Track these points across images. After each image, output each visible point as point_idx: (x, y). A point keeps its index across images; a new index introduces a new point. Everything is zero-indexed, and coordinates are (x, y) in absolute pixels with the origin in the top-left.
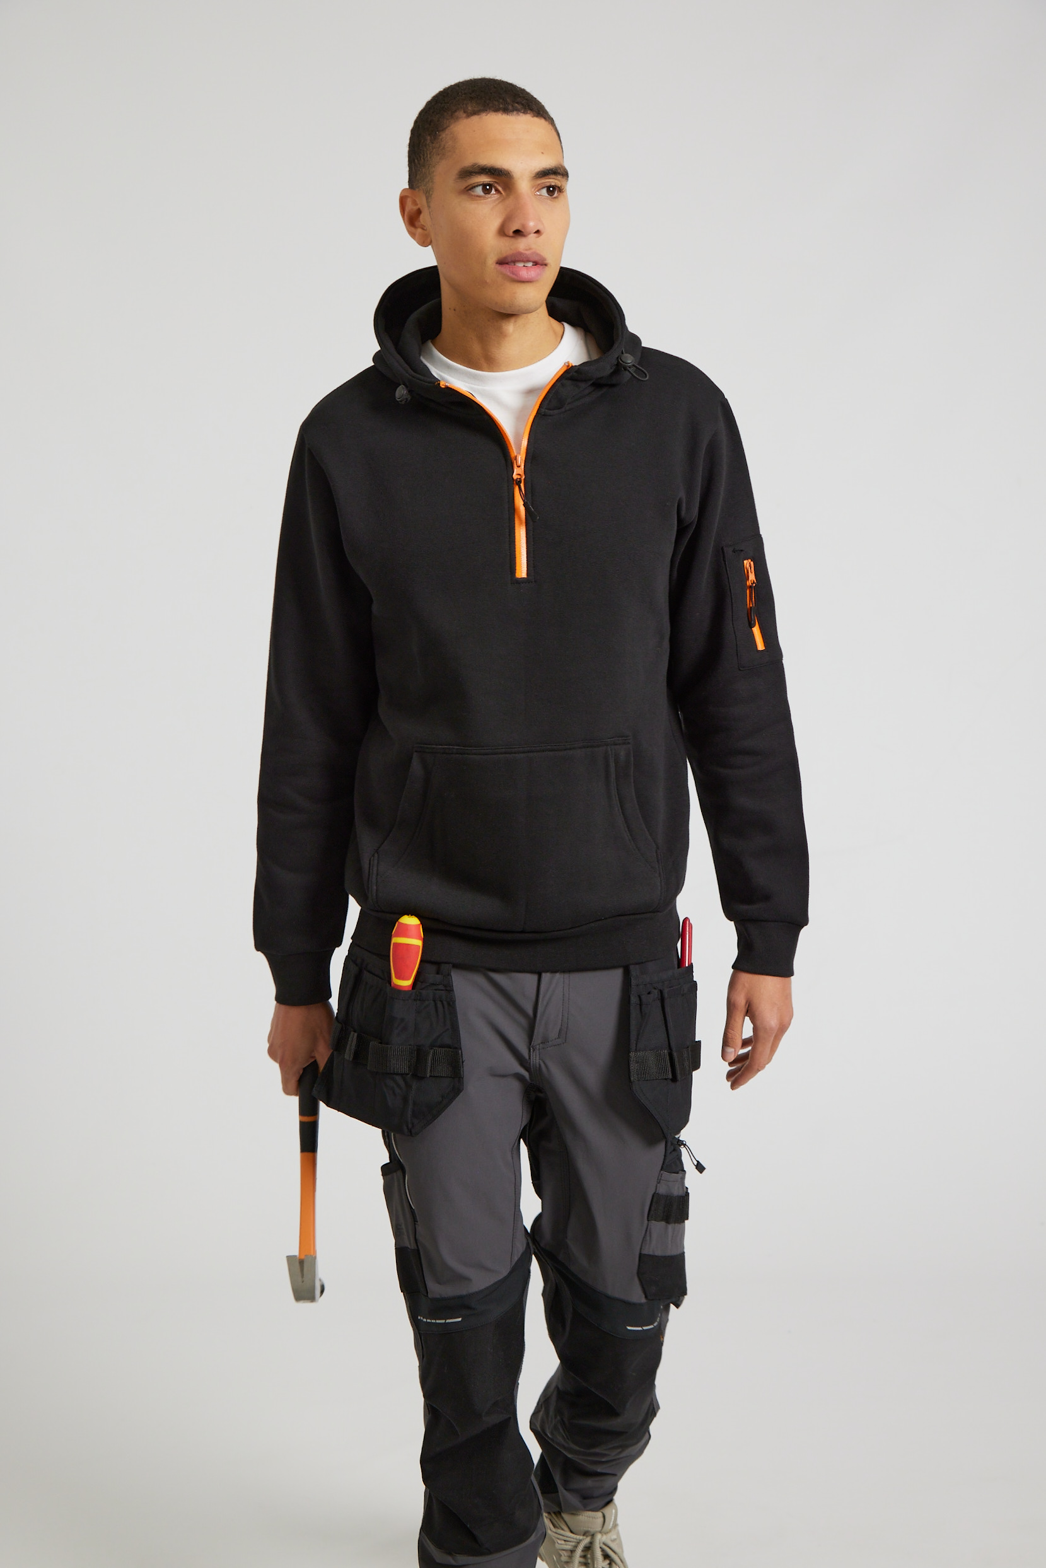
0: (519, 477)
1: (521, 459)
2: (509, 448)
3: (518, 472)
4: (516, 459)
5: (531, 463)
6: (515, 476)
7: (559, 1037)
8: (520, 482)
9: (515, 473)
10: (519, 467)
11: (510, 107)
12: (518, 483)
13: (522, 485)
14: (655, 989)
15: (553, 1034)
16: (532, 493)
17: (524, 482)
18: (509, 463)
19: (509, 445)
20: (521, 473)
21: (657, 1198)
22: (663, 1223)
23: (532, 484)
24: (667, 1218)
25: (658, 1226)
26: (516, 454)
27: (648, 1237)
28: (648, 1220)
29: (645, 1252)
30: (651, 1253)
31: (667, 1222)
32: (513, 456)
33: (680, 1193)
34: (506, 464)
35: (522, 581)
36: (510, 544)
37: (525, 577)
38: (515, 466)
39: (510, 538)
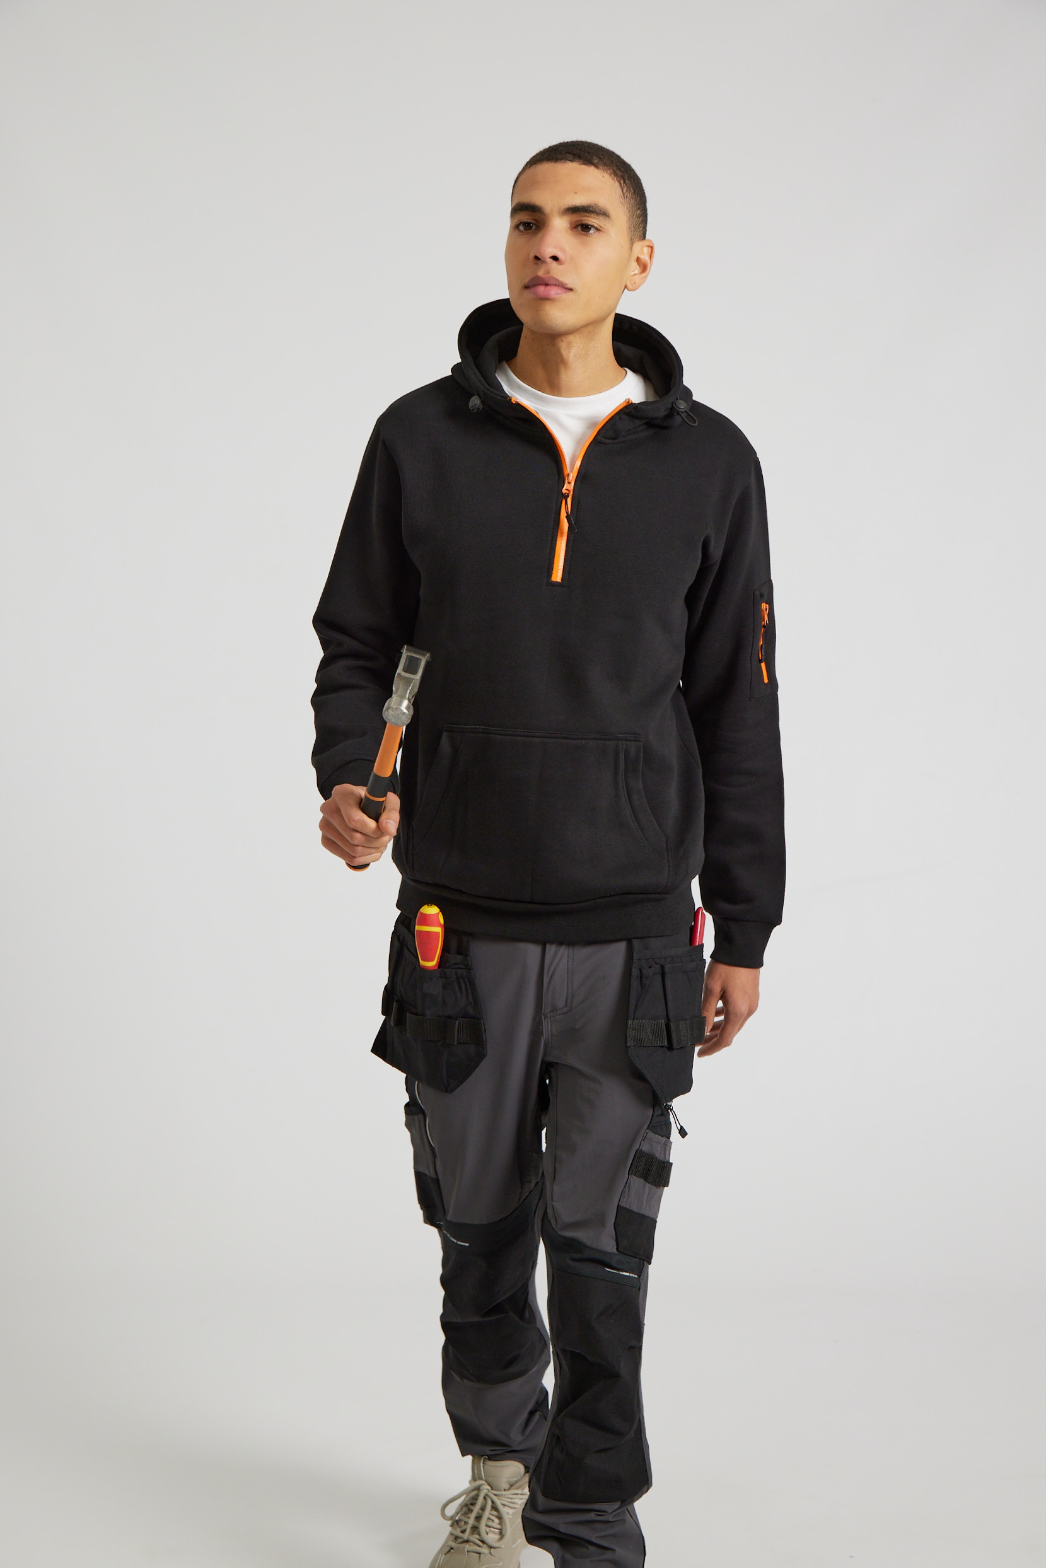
0: (568, 492)
1: (572, 476)
2: (564, 465)
3: (568, 487)
4: (568, 475)
5: (581, 482)
6: (564, 491)
7: (566, 1006)
8: (568, 496)
9: (565, 488)
10: (569, 483)
12: (566, 497)
13: (569, 500)
14: (656, 964)
15: (560, 1003)
16: (577, 509)
17: (572, 497)
18: (561, 478)
19: (564, 463)
20: (570, 489)
21: (639, 1154)
22: (642, 1180)
23: (578, 499)
24: (645, 1177)
25: (637, 1182)
26: (568, 471)
27: (627, 1190)
28: (629, 1174)
29: (622, 1204)
30: (628, 1207)
31: (646, 1180)
32: (566, 473)
33: (661, 1158)
34: (559, 479)
35: (556, 584)
36: (551, 550)
37: (560, 581)
38: (566, 481)
39: (551, 545)
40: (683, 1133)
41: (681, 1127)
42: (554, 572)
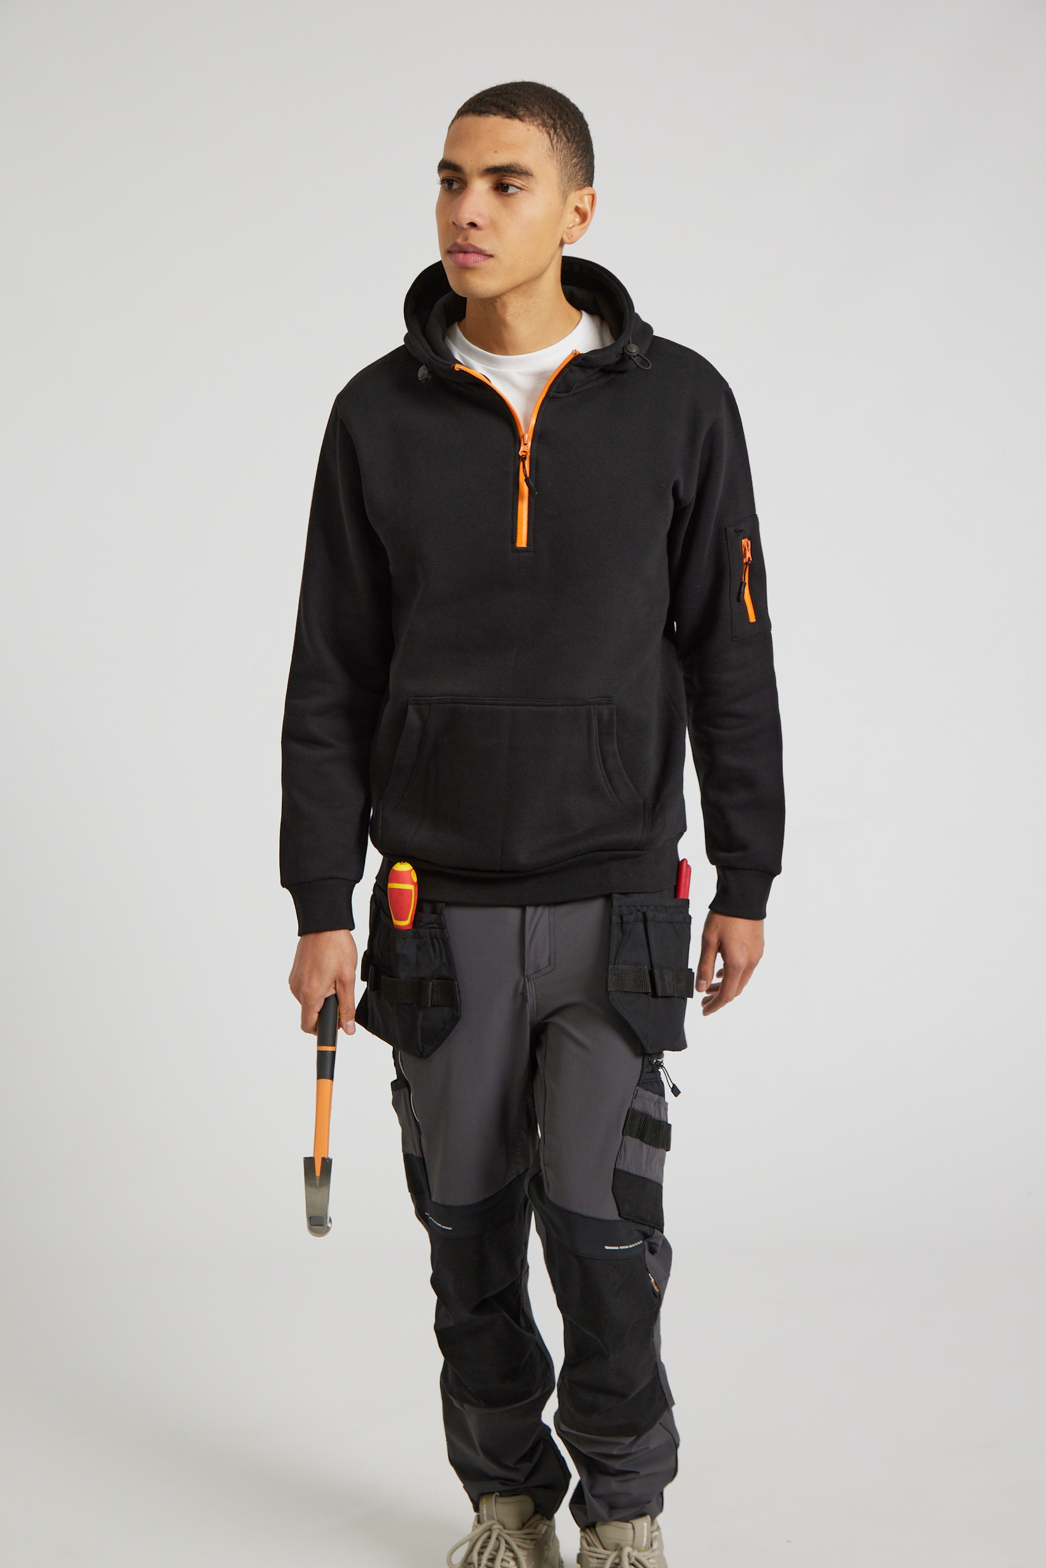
0: (524, 454)
1: (527, 436)
2: (518, 427)
3: (525, 448)
4: (523, 438)
5: (537, 442)
6: (521, 453)
7: (548, 967)
8: (525, 459)
9: (521, 450)
10: (525, 444)
12: (523, 459)
13: (527, 462)
14: (638, 910)
15: (542, 964)
16: (536, 469)
17: (530, 459)
18: (517, 440)
19: (518, 425)
20: (527, 451)
21: (632, 1114)
22: (638, 1141)
23: (537, 461)
24: (641, 1136)
25: (632, 1143)
26: (523, 433)
27: (623, 1152)
28: (623, 1135)
29: (620, 1167)
30: (626, 1169)
31: (642, 1139)
32: (521, 434)
33: (657, 1117)
34: (515, 441)
35: (522, 550)
36: (512, 516)
37: (525, 546)
38: (522, 444)
39: (513, 510)
40: (676, 1091)
41: (674, 1085)
42: (518, 538)
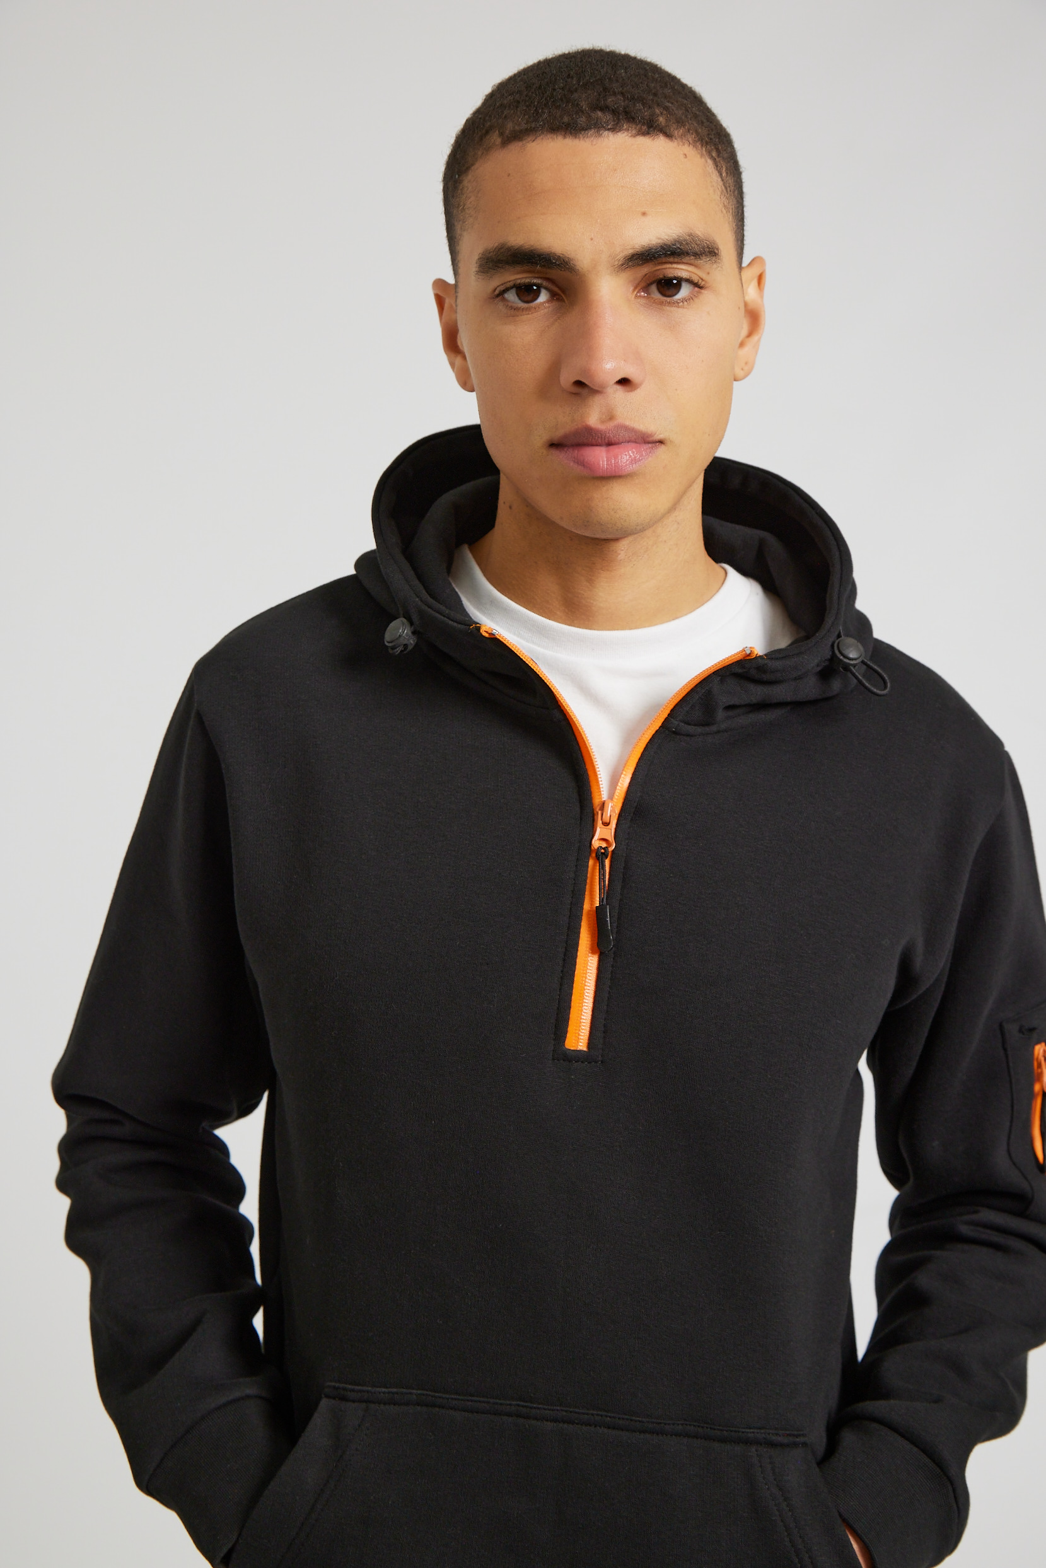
0: (604, 845)
1: (612, 810)
2: (593, 783)
3: (603, 835)
4: (603, 805)
5: (632, 819)
6: (596, 843)
8: (603, 854)
9: (599, 835)
10: (606, 824)
11: (583, 119)
12: (601, 855)
13: (607, 862)
16: (624, 881)
17: (612, 858)
18: (586, 809)
19: (592, 778)
20: (610, 840)
23: (627, 863)
26: (605, 796)
32: (596, 802)
34: (582, 812)
35: (577, 1056)
36: (562, 978)
37: (585, 1049)
38: (600, 822)
39: (564, 966)
42: (571, 1028)
